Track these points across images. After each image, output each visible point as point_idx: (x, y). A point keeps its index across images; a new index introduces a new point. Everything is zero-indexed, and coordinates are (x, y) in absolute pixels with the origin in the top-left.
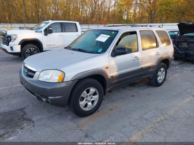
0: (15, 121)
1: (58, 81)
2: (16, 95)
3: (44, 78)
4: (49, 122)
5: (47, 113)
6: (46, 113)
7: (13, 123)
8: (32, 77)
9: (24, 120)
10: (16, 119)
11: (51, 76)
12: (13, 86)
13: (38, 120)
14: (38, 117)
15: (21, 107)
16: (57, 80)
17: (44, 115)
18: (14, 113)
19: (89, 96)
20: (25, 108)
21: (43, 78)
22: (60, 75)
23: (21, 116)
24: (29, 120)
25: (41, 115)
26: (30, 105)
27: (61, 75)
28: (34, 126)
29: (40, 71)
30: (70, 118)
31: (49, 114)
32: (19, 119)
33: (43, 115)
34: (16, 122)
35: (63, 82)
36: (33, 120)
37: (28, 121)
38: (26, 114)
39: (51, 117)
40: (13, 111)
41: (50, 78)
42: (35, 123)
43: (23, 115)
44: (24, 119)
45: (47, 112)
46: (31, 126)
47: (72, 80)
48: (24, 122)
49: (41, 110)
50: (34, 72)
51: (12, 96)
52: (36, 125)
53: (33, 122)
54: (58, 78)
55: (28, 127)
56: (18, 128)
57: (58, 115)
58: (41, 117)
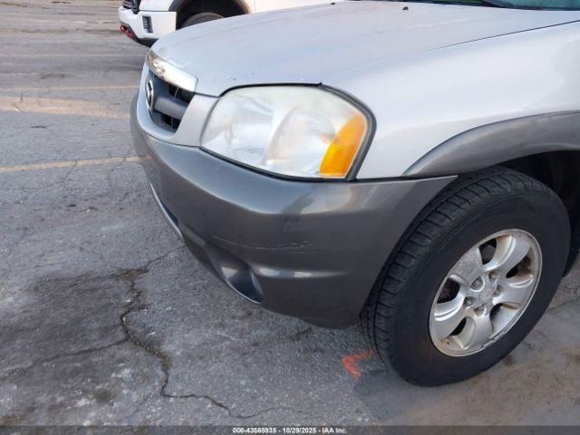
0: (86, 342)
1: (324, 168)
2: (126, 200)
3: (236, 142)
4: (243, 382)
5: (242, 318)
6: (234, 317)
7: (73, 349)
8: (171, 123)
9: (126, 340)
10: (95, 325)
11: (280, 131)
12: (128, 159)
13: (190, 356)
14: (194, 339)
15: (131, 263)
16: (319, 161)
17: (222, 326)
18: (93, 290)
19: (485, 280)
20: (146, 271)
21: (232, 136)
22: (338, 125)
23: (122, 311)
24: (151, 347)
25: (208, 327)
26: (172, 255)
27: (345, 131)
28: (167, 391)
29: (218, 94)
30: (356, 373)
31: (246, 324)
32: (105, 332)
33: (216, 326)
34: (86, 348)
35: (355, 181)
36: (167, 348)
37: (141, 354)
38: (142, 307)
39: (256, 344)
40: (94, 280)
41: (275, 142)
42: (173, 372)
43: (130, 308)
44: (129, 337)
45: (240, 313)
46: (149, 390)
47: (415, 171)
48: (125, 351)
49: (212, 296)
50: (184, 97)
51: (114, 202)
52: (175, 388)
53: (166, 361)
54: (321, 148)
55: (135, 397)
56: (85, 393)
57: (292, 339)
58: (208, 334)
